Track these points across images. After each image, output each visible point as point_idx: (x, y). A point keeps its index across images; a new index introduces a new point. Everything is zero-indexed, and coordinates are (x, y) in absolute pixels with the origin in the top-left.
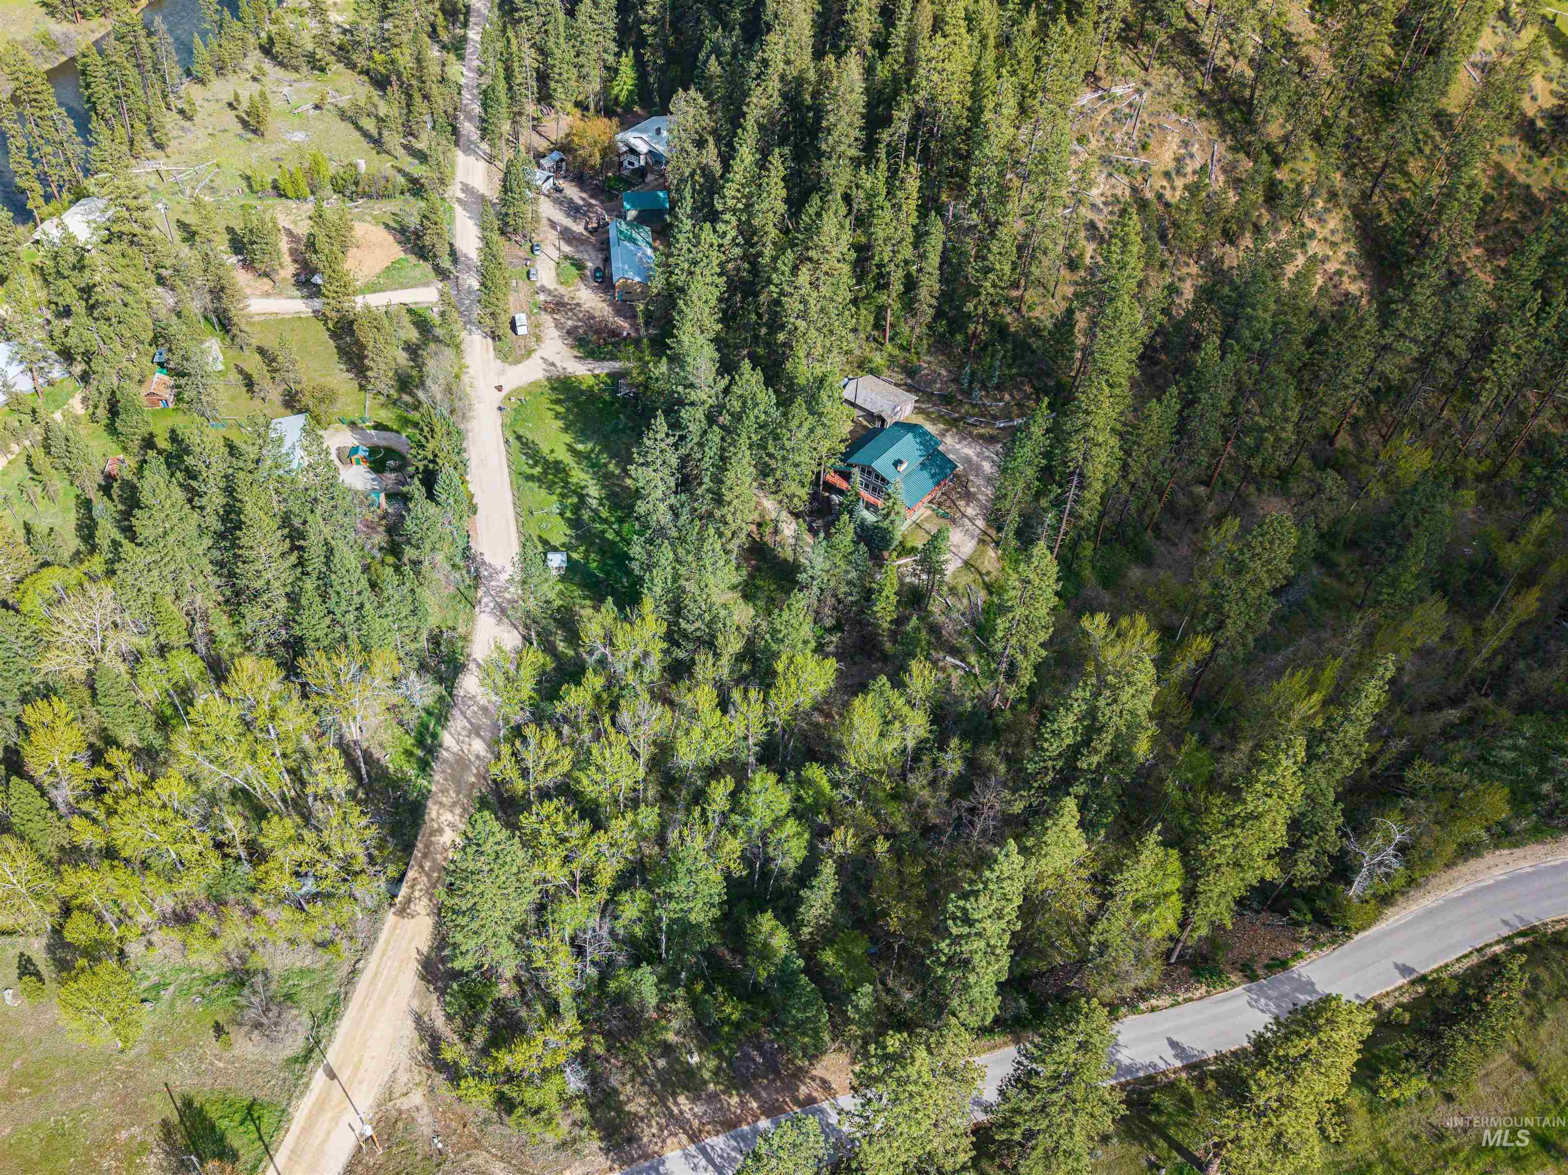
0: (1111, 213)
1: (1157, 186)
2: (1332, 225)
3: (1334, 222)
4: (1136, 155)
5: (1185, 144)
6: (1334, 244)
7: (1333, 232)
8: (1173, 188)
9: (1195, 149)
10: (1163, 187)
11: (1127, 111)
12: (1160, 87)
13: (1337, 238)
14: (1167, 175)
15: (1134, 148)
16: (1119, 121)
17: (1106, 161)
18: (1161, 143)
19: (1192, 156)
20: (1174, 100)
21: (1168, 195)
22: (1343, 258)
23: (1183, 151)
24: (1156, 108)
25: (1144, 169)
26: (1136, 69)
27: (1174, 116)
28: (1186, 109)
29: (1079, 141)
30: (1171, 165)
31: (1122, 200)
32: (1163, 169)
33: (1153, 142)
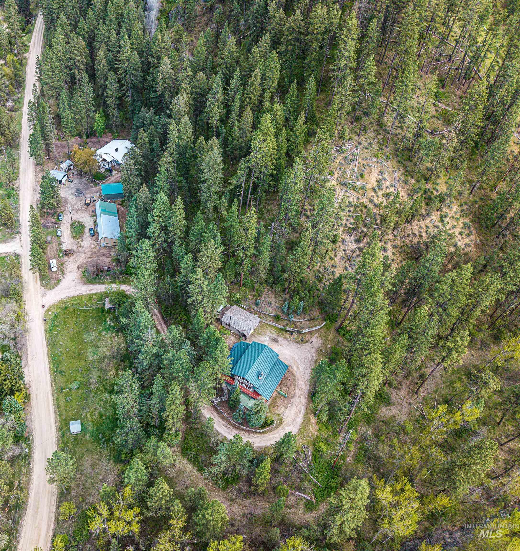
0: (349, 211)
1: (369, 196)
2: (455, 209)
3: (455, 208)
4: (358, 180)
5: (381, 173)
6: (457, 219)
7: (456, 213)
8: (378, 196)
9: (386, 175)
10: (372, 196)
11: (351, 157)
12: (366, 144)
13: (458, 216)
14: (374, 190)
15: (357, 177)
16: (348, 163)
17: (343, 184)
18: (370, 174)
19: (385, 179)
20: (374, 151)
21: (375, 199)
22: (461, 225)
23: (380, 177)
24: (364, 156)
25: (362, 188)
26: (353, 136)
27: (374, 159)
28: (380, 155)
29: (330, 174)
30: (376, 184)
31: (353, 204)
32: (371, 187)
33: (365, 174)
